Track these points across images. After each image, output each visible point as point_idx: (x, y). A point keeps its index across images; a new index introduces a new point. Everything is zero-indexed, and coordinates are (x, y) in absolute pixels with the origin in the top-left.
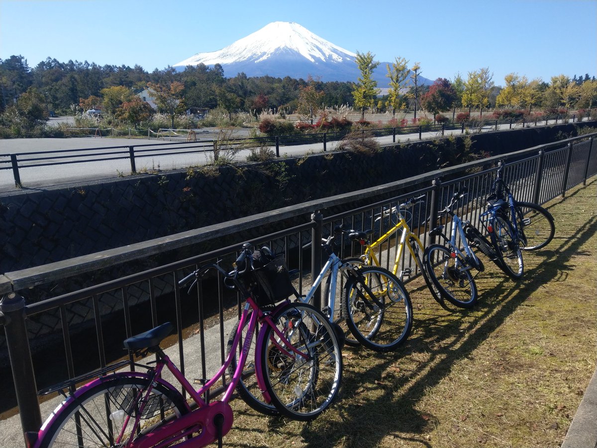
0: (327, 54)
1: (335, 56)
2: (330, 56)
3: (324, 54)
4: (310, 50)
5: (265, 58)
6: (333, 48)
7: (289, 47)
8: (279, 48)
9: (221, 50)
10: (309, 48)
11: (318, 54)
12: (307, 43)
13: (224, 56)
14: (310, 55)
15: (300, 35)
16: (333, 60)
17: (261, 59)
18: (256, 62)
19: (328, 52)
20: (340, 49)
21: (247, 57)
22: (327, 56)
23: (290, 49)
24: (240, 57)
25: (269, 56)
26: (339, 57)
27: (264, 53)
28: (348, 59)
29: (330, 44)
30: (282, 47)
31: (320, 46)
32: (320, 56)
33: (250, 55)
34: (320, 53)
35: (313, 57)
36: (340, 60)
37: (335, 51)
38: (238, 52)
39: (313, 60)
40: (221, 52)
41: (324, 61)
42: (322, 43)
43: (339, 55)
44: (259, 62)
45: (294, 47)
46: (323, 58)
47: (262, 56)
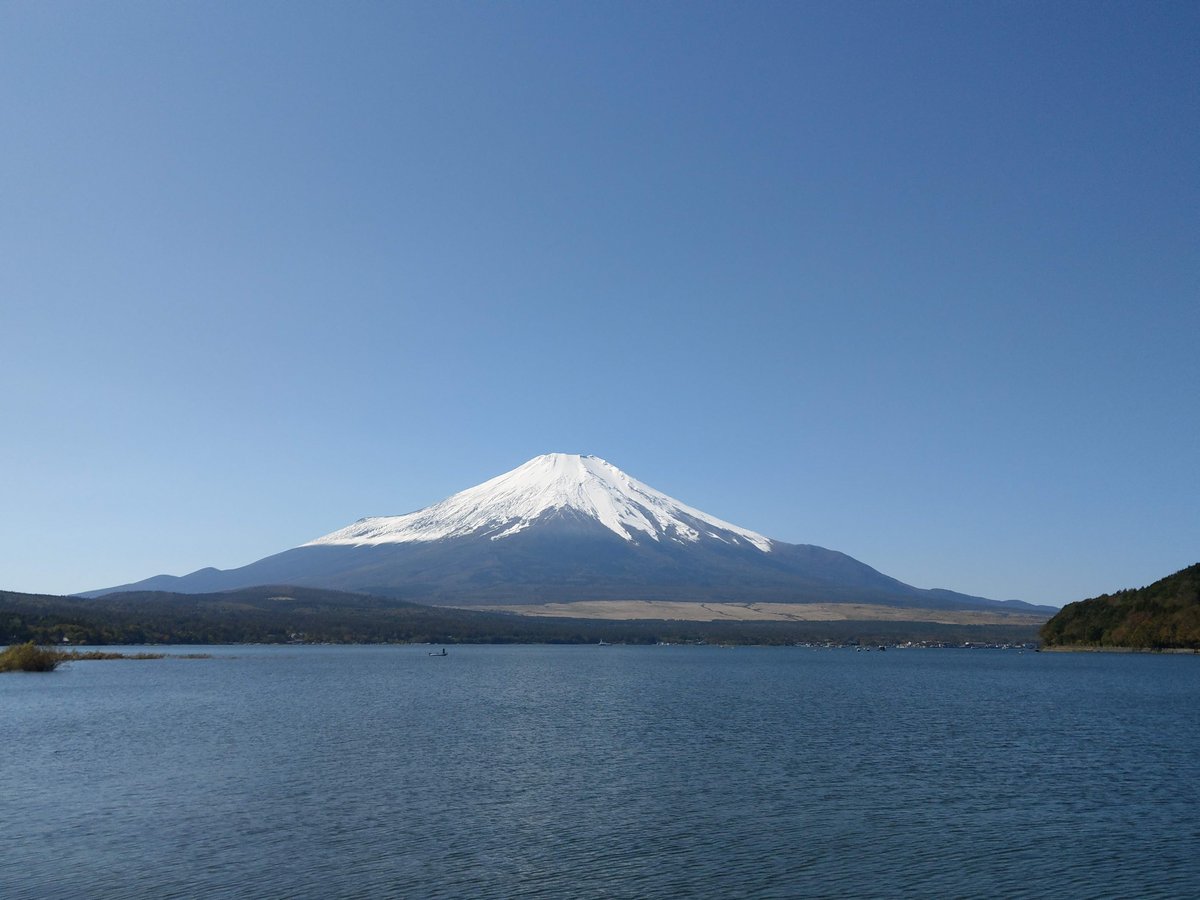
0: (664, 524)
1: (682, 529)
2: (671, 529)
3: (656, 524)
4: (624, 514)
5: (516, 529)
6: (678, 510)
7: (574, 506)
8: (552, 507)
9: (419, 511)
10: (623, 510)
11: (641, 524)
12: (618, 500)
13: (422, 524)
14: (623, 525)
15: (602, 482)
16: (678, 537)
17: (507, 532)
18: (492, 538)
19: (665, 519)
20: (695, 513)
21: (475, 528)
22: (664, 529)
23: (578, 512)
24: (459, 526)
25: (527, 525)
26: (692, 531)
27: (516, 520)
28: (715, 536)
29: (672, 502)
30: (557, 508)
31: (649, 507)
32: (647, 529)
33: (481, 524)
34: (647, 521)
35: (628, 528)
36: (694, 537)
37: (683, 517)
38: (456, 516)
39: (627, 537)
40: (416, 516)
41: (656, 538)
42: (654, 501)
43: (692, 526)
44: (501, 538)
45: (587, 508)
46: (652, 533)
47: (509, 525)
